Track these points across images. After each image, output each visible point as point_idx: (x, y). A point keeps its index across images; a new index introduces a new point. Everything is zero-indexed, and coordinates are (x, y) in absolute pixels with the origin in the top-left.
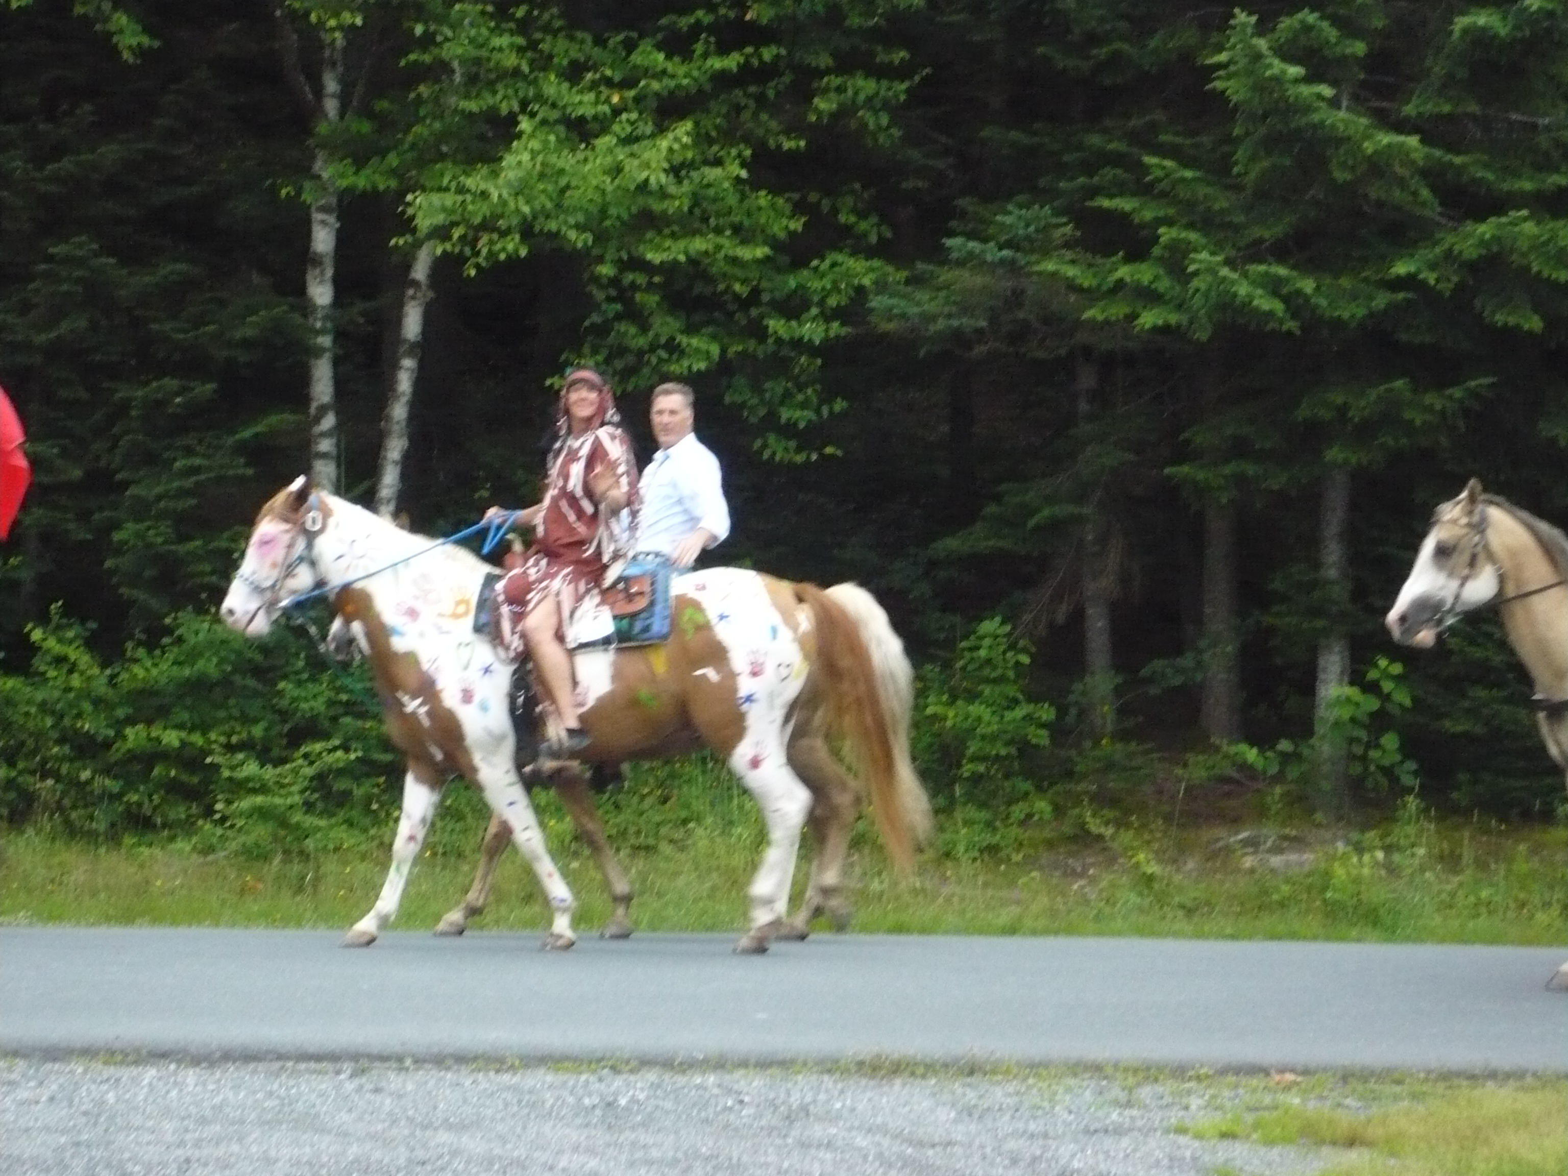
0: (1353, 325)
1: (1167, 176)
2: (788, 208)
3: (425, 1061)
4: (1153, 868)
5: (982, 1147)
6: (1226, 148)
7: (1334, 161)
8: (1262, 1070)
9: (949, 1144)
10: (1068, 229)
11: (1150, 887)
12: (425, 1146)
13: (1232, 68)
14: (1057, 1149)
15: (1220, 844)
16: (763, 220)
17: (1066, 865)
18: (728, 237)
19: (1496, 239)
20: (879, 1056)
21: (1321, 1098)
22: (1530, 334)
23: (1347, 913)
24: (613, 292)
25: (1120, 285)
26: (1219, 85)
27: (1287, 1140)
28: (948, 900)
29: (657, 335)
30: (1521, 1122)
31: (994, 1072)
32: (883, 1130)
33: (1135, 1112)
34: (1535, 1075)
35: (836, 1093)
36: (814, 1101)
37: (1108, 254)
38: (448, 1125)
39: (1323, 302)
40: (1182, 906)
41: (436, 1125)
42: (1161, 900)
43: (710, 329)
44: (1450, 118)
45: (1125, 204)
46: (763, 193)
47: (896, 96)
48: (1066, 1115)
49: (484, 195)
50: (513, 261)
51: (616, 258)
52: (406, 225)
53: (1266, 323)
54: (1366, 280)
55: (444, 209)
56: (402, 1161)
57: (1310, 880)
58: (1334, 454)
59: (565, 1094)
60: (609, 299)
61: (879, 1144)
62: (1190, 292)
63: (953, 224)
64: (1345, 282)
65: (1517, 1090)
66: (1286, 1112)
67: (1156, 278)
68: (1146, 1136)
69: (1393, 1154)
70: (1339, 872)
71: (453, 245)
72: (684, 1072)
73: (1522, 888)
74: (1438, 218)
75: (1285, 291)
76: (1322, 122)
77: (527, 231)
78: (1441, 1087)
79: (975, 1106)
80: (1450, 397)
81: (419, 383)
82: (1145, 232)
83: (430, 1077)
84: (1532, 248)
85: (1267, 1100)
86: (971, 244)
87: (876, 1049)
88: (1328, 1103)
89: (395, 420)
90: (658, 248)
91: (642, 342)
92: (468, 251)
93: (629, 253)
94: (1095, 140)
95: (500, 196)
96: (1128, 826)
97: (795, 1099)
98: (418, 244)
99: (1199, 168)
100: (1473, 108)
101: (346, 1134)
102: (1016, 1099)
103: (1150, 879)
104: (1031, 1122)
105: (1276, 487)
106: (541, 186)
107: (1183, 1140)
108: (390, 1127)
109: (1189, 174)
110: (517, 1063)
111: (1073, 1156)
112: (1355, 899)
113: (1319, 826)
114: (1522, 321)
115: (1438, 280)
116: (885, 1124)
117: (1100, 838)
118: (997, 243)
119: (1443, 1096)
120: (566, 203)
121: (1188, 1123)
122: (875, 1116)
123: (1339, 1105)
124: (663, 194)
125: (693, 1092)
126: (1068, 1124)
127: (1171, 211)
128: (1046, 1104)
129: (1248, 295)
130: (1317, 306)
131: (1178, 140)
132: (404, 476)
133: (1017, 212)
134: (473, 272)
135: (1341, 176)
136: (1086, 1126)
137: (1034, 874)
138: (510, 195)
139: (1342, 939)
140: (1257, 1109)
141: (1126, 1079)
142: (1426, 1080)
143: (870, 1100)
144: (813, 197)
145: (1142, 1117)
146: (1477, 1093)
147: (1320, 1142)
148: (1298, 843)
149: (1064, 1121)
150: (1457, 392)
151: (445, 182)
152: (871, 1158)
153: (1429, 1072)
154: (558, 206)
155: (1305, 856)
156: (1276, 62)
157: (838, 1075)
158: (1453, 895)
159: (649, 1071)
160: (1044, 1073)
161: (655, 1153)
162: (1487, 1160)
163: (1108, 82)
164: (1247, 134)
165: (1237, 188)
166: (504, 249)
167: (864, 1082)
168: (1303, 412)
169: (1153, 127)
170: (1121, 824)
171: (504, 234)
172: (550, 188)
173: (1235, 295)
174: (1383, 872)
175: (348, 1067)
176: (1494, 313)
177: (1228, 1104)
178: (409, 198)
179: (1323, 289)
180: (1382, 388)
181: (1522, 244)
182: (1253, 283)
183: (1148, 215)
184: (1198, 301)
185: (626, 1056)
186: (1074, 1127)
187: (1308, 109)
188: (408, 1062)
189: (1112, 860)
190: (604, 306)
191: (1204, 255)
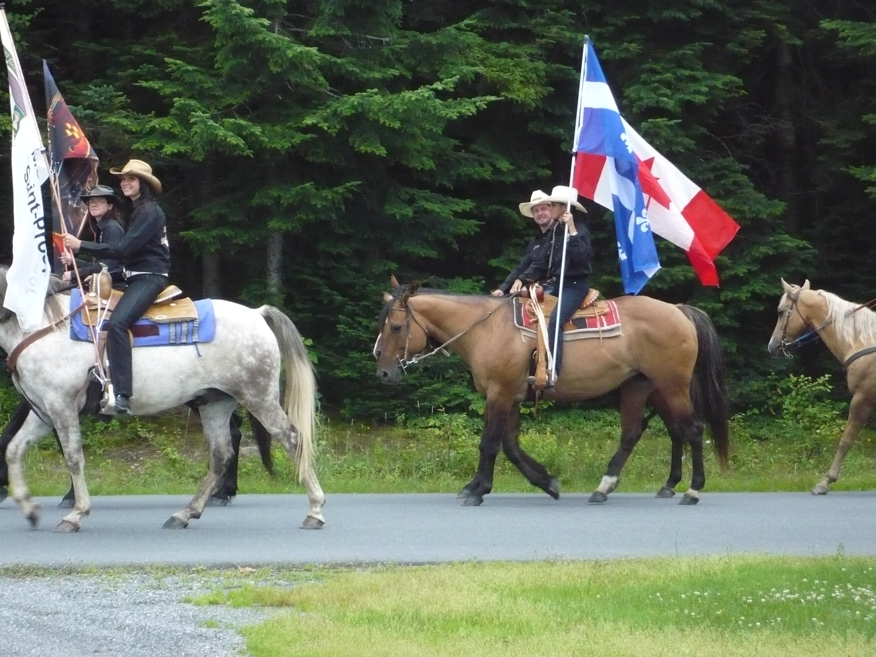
0: (283, 152)
1: (179, 68)
4: (176, 456)
5: (75, 614)
6: (212, 54)
7: (271, 61)
8: (234, 567)
9: (57, 613)
10: (123, 99)
11: (174, 466)
13: (214, 9)
14: (117, 614)
17: (128, 455)
19: (360, 104)
20: (17, 565)
21: (266, 580)
22: (380, 157)
23: (283, 478)
25: (153, 129)
26: (206, 18)
27: (247, 605)
28: (60, 476)
30: (374, 589)
31: (83, 572)
32: (19, 606)
33: (162, 592)
34: (382, 563)
37: (145, 113)
39: (266, 140)
40: (192, 477)
42: (180, 474)
44: (335, 38)
45: (155, 85)
47: (24, 24)
48: (123, 594)
53: (235, 151)
54: (289, 127)
58: (274, 224)
61: (16, 614)
62: (192, 133)
64: (278, 128)
65: (372, 572)
66: (246, 589)
67: (173, 126)
68: (168, 604)
69: (304, 610)
73: (380, 462)
74: (328, 93)
75: (244, 133)
76: (264, 38)
78: (331, 572)
79: (72, 591)
80: (336, 192)
82: (166, 101)
84: (379, 110)
85: (236, 582)
87: (16, 561)
88: (269, 583)
94: (138, 49)
96: (161, 433)
99: (196, 65)
100: (347, 32)
102: (95, 586)
103: (174, 461)
104: (104, 599)
105: (241, 243)
107: (188, 606)
109: (190, 68)
111: (126, 617)
112: (287, 470)
114: (376, 151)
115: (329, 128)
116: (20, 603)
117: (146, 439)
118: (83, 106)
119: (333, 577)
121: (191, 597)
122: (14, 599)
123: (276, 584)
126: (124, 600)
127: (180, 89)
128: (112, 589)
129: (224, 136)
130: (263, 141)
131: (184, 49)
133: (94, 88)
135: (275, 69)
136: (135, 600)
137: (108, 461)
139: (280, 492)
140: (230, 588)
141: (157, 573)
142: (324, 568)
143: (12, 590)
145: (166, 595)
146: (350, 575)
147: (265, 605)
149: (122, 598)
150: (340, 189)
152: (11, 622)
153: (325, 564)
156: (238, 5)
158: (341, 466)
160: (111, 571)
162: (354, 611)
163: (144, 16)
164: (223, 45)
165: (218, 76)
167: (9, 579)
168: (255, 201)
169: (170, 42)
170: (157, 431)
173: (217, 135)
176: (360, 146)
177: (214, 585)
179: (266, 132)
180: (299, 187)
181: (375, 108)
182: (227, 129)
183: (168, 91)
184: (196, 138)
186: (127, 601)
187: (255, 32)
189: (153, 452)
191: (199, 113)
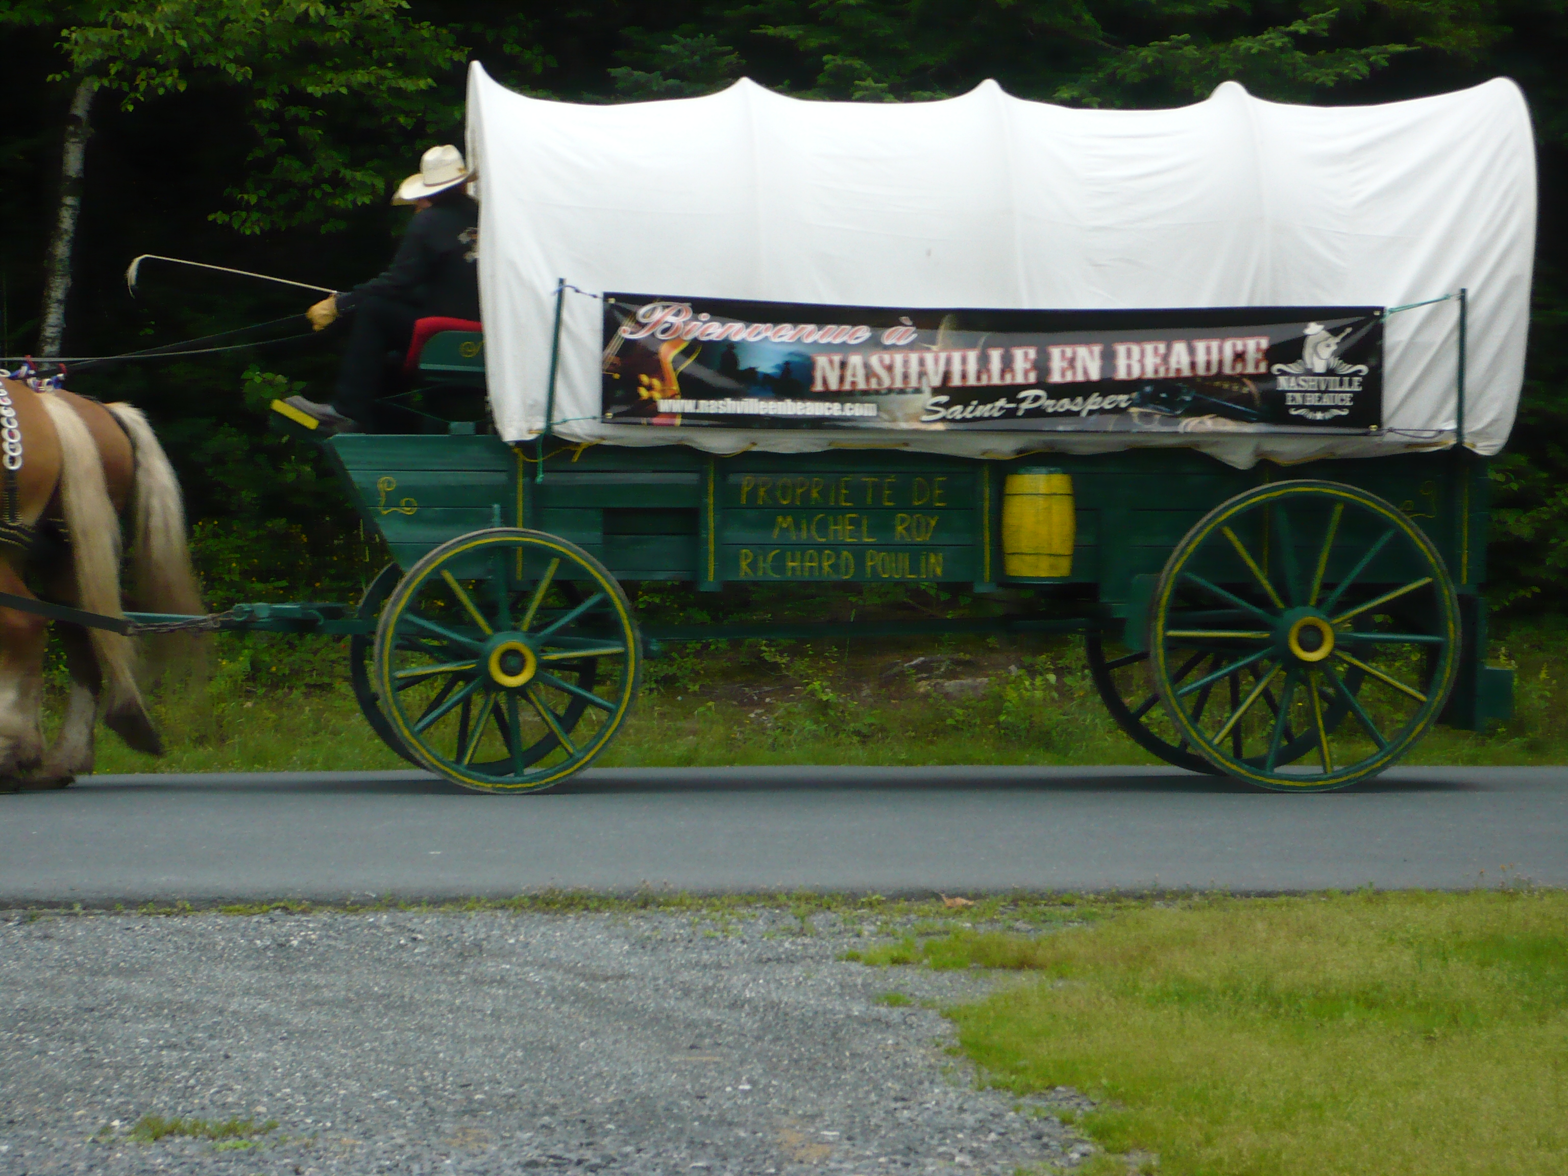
2: (451, 39)
3: (95, 906)
4: (828, 696)
5: (655, 979)
8: (935, 896)
9: (622, 977)
10: (733, 58)
11: (825, 714)
12: (94, 993)
14: (729, 980)
15: (896, 670)
16: (426, 51)
17: (744, 694)
18: (390, 69)
19: (1158, 63)
20: (552, 890)
21: (992, 921)
23: (1020, 737)
24: (276, 127)
27: (958, 965)
29: (321, 170)
30: (1188, 941)
31: (667, 904)
32: (556, 964)
33: (807, 940)
34: (1202, 893)
35: (510, 928)
36: (488, 938)
38: (118, 972)
40: (858, 733)
41: (106, 970)
42: (836, 727)
43: (376, 162)
45: (790, 32)
46: (426, 24)
48: (739, 945)
49: (142, 29)
50: (172, 95)
51: (278, 92)
52: (63, 61)
55: (101, 45)
56: (69, 1009)
57: (984, 703)
59: (236, 935)
60: (272, 134)
61: (552, 979)
63: (618, 53)
65: (1183, 909)
66: (957, 937)
68: (819, 963)
69: (1061, 977)
70: (1011, 694)
71: (111, 82)
72: (355, 911)
74: (1101, 42)
77: (186, 66)
78: (1109, 909)
79: (649, 938)
81: (81, 221)
82: (811, 59)
83: (100, 923)
84: (1194, 72)
85: (939, 925)
86: (637, 73)
87: (549, 883)
88: (998, 926)
89: (58, 258)
90: (321, 81)
91: (305, 176)
92: (126, 87)
93: (291, 87)
95: (156, 31)
96: (803, 654)
97: (468, 936)
98: (77, 80)
101: (14, 983)
102: (689, 930)
103: (826, 705)
104: (705, 952)
106: (199, 20)
107: (854, 967)
108: (59, 974)
110: (188, 906)
111: (746, 985)
112: (1028, 722)
113: (992, 650)
116: (558, 958)
117: (775, 666)
118: (663, 72)
119: (1113, 917)
120: (226, 36)
121: (859, 951)
122: (548, 950)
123: (1010, 928)
124: (323, 25)
125: (366, 931)
126: (740, 954)
127: (835, 39)
128: (718, 934)
132: (67, 316)
133: (682, 40)
134: (131, 108)
136: (760, 954)
137: (710, 704)
138: (166, 28)
140: (928, 934)
141: (798, 907)
142: (1096, 901)
143: (543, 934)
144: (477, 28)
145: (815, 945)
146: (1144, 913)
147: (991, 966)
148: (971, 667)
149: (737, 951)
151: (102, 17)
152: (543, 993)
153: (1098, 893)
154: (218, 39)
155: (979, 680)
157: (511, 910)
159: (321, 911)
160: (717, 903)
161: (327, 994)
162: (1153, 980)
165: (902, 15)
166: (163, 85)
167: (537, 916)
170: (796, 652)
171: (162, 68)
172: (209, 22)
174: (1056, 695)
175: (15, 914)
177: (900, 930)
178: (65, 33)
181: (1185, 67)
183: (813, 43)
185: (299, 896)
186: (746, 956)
188: (78, 908)
189: (789, 688)
190: (267, 141)
191: (869, 82)
